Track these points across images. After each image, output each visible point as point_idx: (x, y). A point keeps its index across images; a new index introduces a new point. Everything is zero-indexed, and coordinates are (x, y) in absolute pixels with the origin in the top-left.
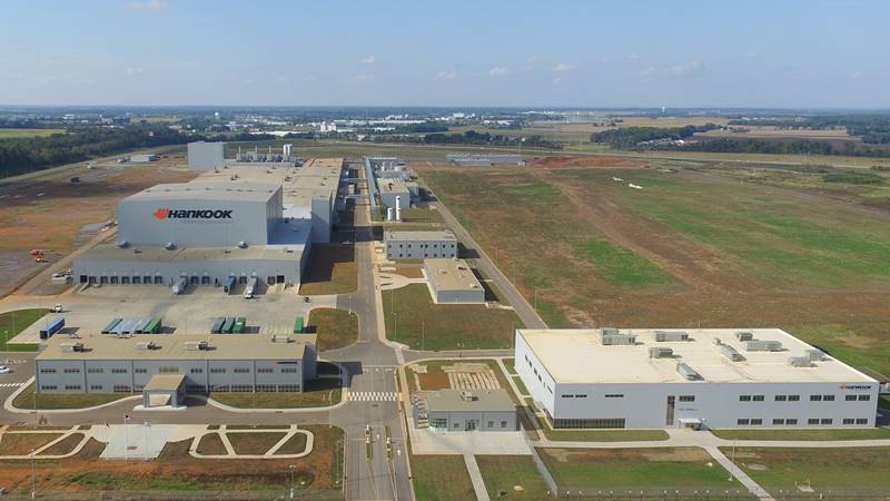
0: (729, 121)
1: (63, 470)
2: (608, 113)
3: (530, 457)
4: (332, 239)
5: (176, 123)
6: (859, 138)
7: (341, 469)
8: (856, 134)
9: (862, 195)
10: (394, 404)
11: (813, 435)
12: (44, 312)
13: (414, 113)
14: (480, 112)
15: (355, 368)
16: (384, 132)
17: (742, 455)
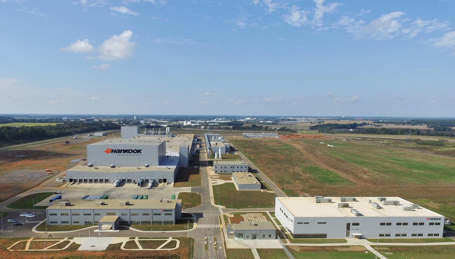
0: (373, 122)
1: (59, 255)
2: (317, 118)
3: (282, 250)
4: (189, 165)
5: (116, 121)
6: (432, 129)
7: (193, 254)
8: (431, 127)
9: (434, 150)
10: (218, 229)
11: (414, 241)
12: (51, 194)
13: (227, 118)
14: (258, 118)
15: (200, 215)
16: (213, 125)
17: (382, 249)
